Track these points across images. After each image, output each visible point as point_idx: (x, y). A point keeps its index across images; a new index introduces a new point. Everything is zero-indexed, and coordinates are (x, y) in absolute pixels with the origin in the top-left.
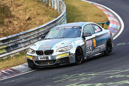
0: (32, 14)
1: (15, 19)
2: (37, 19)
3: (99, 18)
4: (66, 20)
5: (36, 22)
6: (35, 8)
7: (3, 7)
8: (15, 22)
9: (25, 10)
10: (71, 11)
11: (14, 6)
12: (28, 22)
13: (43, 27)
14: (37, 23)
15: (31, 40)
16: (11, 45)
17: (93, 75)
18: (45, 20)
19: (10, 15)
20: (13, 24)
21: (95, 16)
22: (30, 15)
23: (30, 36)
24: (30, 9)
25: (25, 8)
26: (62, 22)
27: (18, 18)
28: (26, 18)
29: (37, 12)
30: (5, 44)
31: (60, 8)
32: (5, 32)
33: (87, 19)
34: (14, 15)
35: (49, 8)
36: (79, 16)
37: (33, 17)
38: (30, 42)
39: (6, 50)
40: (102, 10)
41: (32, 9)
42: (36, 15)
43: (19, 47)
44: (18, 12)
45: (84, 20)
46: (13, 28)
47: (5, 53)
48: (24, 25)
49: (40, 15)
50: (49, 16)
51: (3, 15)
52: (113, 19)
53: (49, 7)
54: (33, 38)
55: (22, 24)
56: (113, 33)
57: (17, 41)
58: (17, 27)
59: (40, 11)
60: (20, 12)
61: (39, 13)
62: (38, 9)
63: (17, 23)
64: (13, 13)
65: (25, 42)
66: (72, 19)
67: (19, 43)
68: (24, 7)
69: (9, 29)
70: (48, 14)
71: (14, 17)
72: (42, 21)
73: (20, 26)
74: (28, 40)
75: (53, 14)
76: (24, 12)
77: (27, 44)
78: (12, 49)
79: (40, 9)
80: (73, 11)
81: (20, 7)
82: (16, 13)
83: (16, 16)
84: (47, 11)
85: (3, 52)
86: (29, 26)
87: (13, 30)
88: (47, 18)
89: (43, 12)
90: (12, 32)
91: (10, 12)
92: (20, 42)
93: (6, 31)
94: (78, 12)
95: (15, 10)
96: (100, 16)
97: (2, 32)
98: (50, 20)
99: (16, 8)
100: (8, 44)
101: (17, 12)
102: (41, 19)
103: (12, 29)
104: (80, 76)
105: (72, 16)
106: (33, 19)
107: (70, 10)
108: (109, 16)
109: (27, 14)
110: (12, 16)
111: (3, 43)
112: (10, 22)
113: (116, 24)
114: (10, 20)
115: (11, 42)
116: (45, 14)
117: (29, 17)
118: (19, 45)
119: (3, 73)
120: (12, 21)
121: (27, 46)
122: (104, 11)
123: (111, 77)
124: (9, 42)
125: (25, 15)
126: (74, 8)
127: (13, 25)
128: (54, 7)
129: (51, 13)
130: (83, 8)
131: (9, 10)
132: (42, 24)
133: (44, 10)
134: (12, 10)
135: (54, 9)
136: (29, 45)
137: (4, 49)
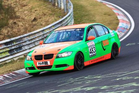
0: (38, 14)
1: (20, 20)
2: (43, 19)
3: (108, 17)
4: (73, 20)
5: (41, 23)
6: (41, 8)
7: (7, 7)
8: (20, 24)
9: (30, 11)
10: (79, 11)
11: (19, 6)
12: (33, 23)
13: (48, 28)
14: (43, 24)
15: (35, 42)
16: (14, 48)
17: (99, 77)
18: (52, 20)
19: (15, 16)
20: (18, 25)
21: (104, 15)
22: (35, 16)
23: (34, 37)
24: (35, 10)
25: (31, 8)
26: (68, 22)
27: (23, 19)
28: (32, 19)
29: (43, 12)
30: (8, 46)
31: (67, 8)
32: (9, 34)
33: (95, 18)
34: (19, 16)
35: (55, 8)
36: (86, 15)
37: (39, 17)
38: (34, 44)
39: (9, 53)
40: (111, 9)
41: (37, 9)
42: (42, 15)
43: (23, 50)
44: (24, 12)
45: (92, 20)
46: (18, 29)
47: (8, 56)
48: (29, 26)
49: (46, 15)
50: (56, 16)
51: (7, 16)
52: (123, 18)
53: (56, 6)
54: (38, 39)
55: (27, 25)
56: (123, 32)
57: (21, 43)
58: (22, 28)
59: (46, 11)
60: (26, 12)
61: (45, 13)
62: (44, 9)
63: (22, 25)
64: (18, 13)
65: (29, 44)
66: (80, 19)
67: (23, 46)
68: (29, 7)
69: (14, 31)
70: (54, 14)
71: (19, 18)
72: (49, 22)
73: (25, 27)
74: (33, 42)
75: (60, 14)
76: (30, 12)
77: (32, 46)
78: (16, 52)
79: (46, 9)
80: (81, 11)
81: (25, 7)
82: (21, 14)
83: (21, 17)
84: (53, 11)
85: (6, 55)
86: (35, 27)
87: (18, 31)
88: (53, 18)
89: (49, 12)
90: (17, 33)
91: (15, 12)
92: (24, 44)
93: (11, 33)
94: (86, 11)
95: (20, 11)
96: (109, 15)
97: (6, 34)
98: (56, 20)
99: (21, 8)
100: (11, 46)
101: (22, 12)
102: (48, 19)
103: (16, 30)
104: (86, 78)
105: (80, 16)
106: (39, 20)
107: (77, 9)
108: (119, 15)
109: (32, 15)
110: (17, 17)
111: (6, 45)
112: (15, 23)
113: (126, 23)
114: (15, 21)
115: (15, 44)
116: (51, 14)
117: (35, 18)
118: (23, 48)
119: (6, 77)
120: (17, 23)
121: (32, 48)
122: (113, 10)
123: (118, 79)
124: (13, 45)
125: (30, 15)
126: (82, 7)
127: (18, 27)
128: (61, 7)
129: (58, 13)
130: (91, 6)
131: (13, 10)
132: (48, 25)
133: (50, 10)
134: (17, 11)
135: (60, 9)
136: (33, 47)
137: (8, 52)
